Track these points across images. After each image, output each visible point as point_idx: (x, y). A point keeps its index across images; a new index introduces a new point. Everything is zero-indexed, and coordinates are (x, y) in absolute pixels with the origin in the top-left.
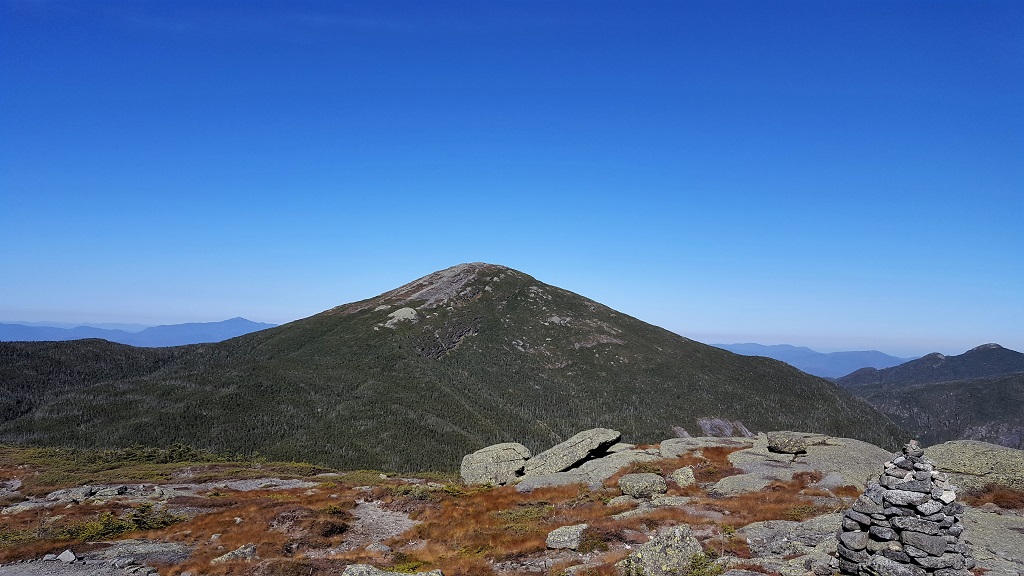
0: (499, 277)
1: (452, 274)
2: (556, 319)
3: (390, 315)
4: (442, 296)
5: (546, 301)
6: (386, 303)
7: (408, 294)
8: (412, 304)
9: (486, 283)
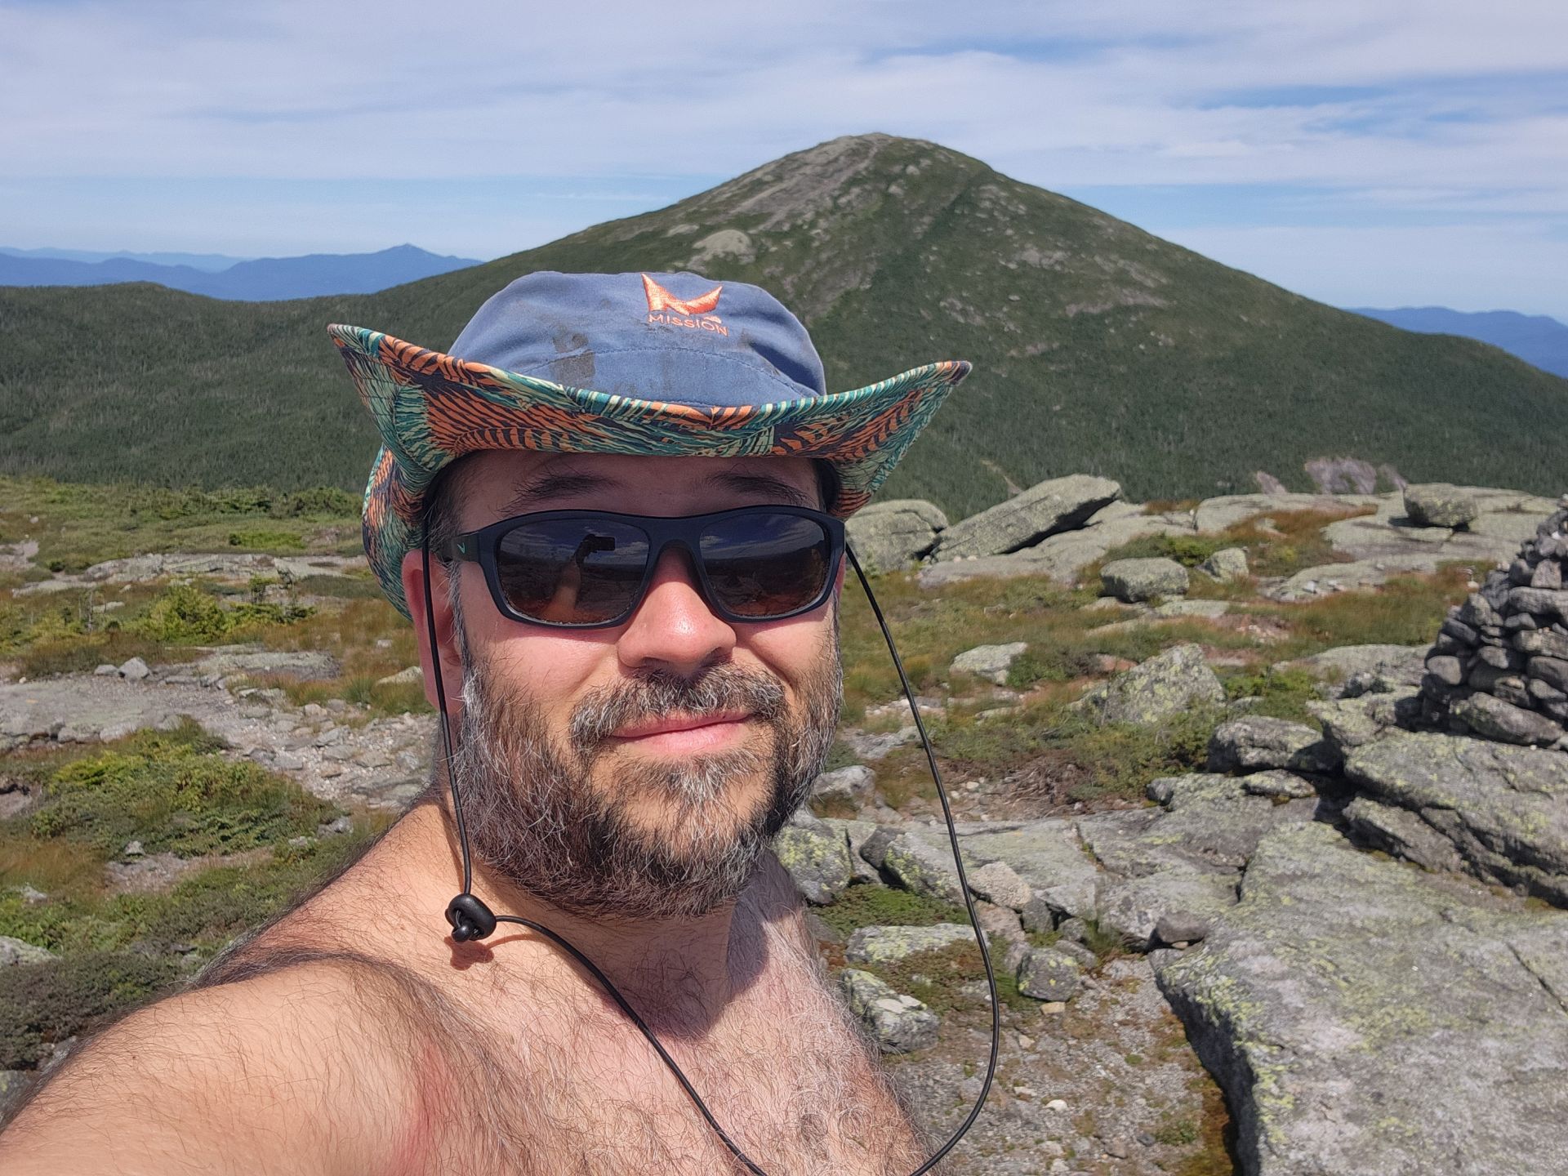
0: (917, 164)
1: (822, 159)
2: (1032, 255)
3: (698, 245)
4: (799, 206)
5: (1015, 217)
6: (689, 218)
7: (730, 202)
8: (742, 223)
9: (891, 179)
